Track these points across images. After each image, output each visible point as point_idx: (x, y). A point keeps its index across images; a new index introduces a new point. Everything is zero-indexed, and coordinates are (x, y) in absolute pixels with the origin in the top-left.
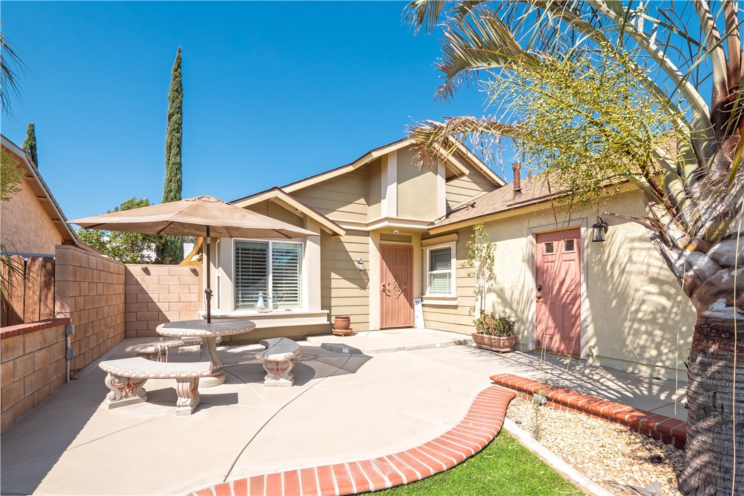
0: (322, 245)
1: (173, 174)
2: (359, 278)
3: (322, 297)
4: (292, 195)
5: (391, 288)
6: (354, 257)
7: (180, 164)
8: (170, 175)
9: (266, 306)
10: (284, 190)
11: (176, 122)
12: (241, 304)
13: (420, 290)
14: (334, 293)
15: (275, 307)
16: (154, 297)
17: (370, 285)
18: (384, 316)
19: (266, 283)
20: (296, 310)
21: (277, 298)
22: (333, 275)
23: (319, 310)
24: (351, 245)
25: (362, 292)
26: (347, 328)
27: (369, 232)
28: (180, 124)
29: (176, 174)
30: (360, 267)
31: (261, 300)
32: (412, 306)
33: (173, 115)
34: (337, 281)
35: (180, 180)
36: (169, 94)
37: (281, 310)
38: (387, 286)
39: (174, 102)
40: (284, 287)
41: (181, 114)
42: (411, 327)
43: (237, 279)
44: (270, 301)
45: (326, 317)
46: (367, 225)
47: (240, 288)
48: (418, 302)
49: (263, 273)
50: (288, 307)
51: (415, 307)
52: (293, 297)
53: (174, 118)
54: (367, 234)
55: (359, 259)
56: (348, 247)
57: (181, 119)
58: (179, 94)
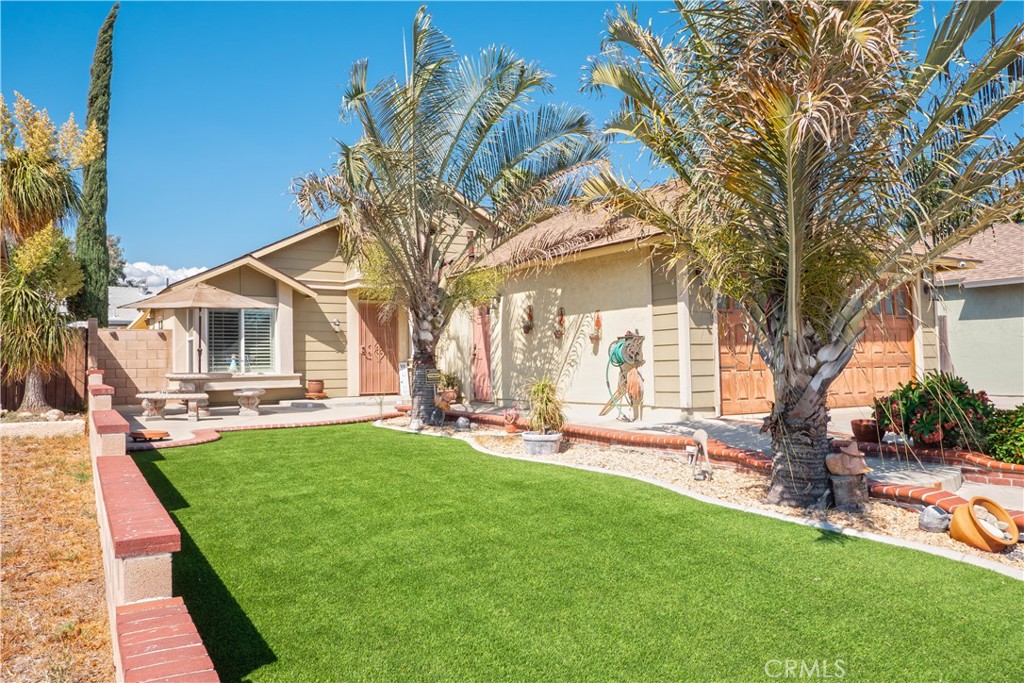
0: (294, 307)
1: (95, 187)
2: (337, 341)
3: (295, 361)
4: (262, 259)
5: (372, 350)
6: (330, 318)
7: (105, 171)
8: (91, 189)
9: (239, 369)
10: (254, 255)
11: (100, 109)
12: (214, 367)
13: (406, 353)
14: (309, 356)
15: (248, 371)
16: (122, 363)
17: (348, 347)
18: (364, 381)
19: (238, 346)
20: (267, 373)
21: (250, 362)
22: (308, 338)
23: (291, 373)
24: (327, 306)
25: (339, 356)
26: (321, 391)
27: (346, 291)
28: (106, 111)
29: (100, 187)
30: (337, 329)
31: (233, 363)
32: (396, 369)
33: (97, 98)
34: (312, 344)
35: (104, 197)
36: (92, 65)
37: (253, 374)
38: (367, 349)
39: (98, 78)
40: (256, 349)
41: (109, 95)
42: (396, 394)
43: (210, 343)
44: (243, 364)
45: (299, 381)
46: (345, 284)
47: (213, 352)
48: (403, 367)
49: (235, 337)
50: (261, 370)
51: (401, 372)
52: (265, 360)
53: (99, 102)
54: (344, 293)
55: (335, 320)
56: (324, 308)
57: (107, 103)
58: (107, 66)
